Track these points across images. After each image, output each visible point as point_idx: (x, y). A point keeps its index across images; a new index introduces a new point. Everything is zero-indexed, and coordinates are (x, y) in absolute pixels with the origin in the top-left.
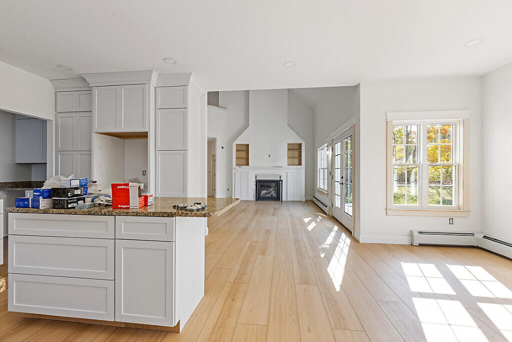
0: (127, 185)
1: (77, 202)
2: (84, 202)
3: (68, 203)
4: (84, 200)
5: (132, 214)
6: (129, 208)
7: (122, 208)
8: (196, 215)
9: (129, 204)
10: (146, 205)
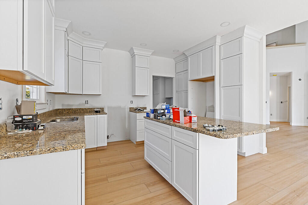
0: (178, 109)
1: (162, 116)
2: (165, 117)
3: (158, 117)
4: (165, 115)
5: (178, 126)
6: (179, 122)
7: (177, 122)
8: (210, 135)
9: (179, 120)
10: (190, 122)
